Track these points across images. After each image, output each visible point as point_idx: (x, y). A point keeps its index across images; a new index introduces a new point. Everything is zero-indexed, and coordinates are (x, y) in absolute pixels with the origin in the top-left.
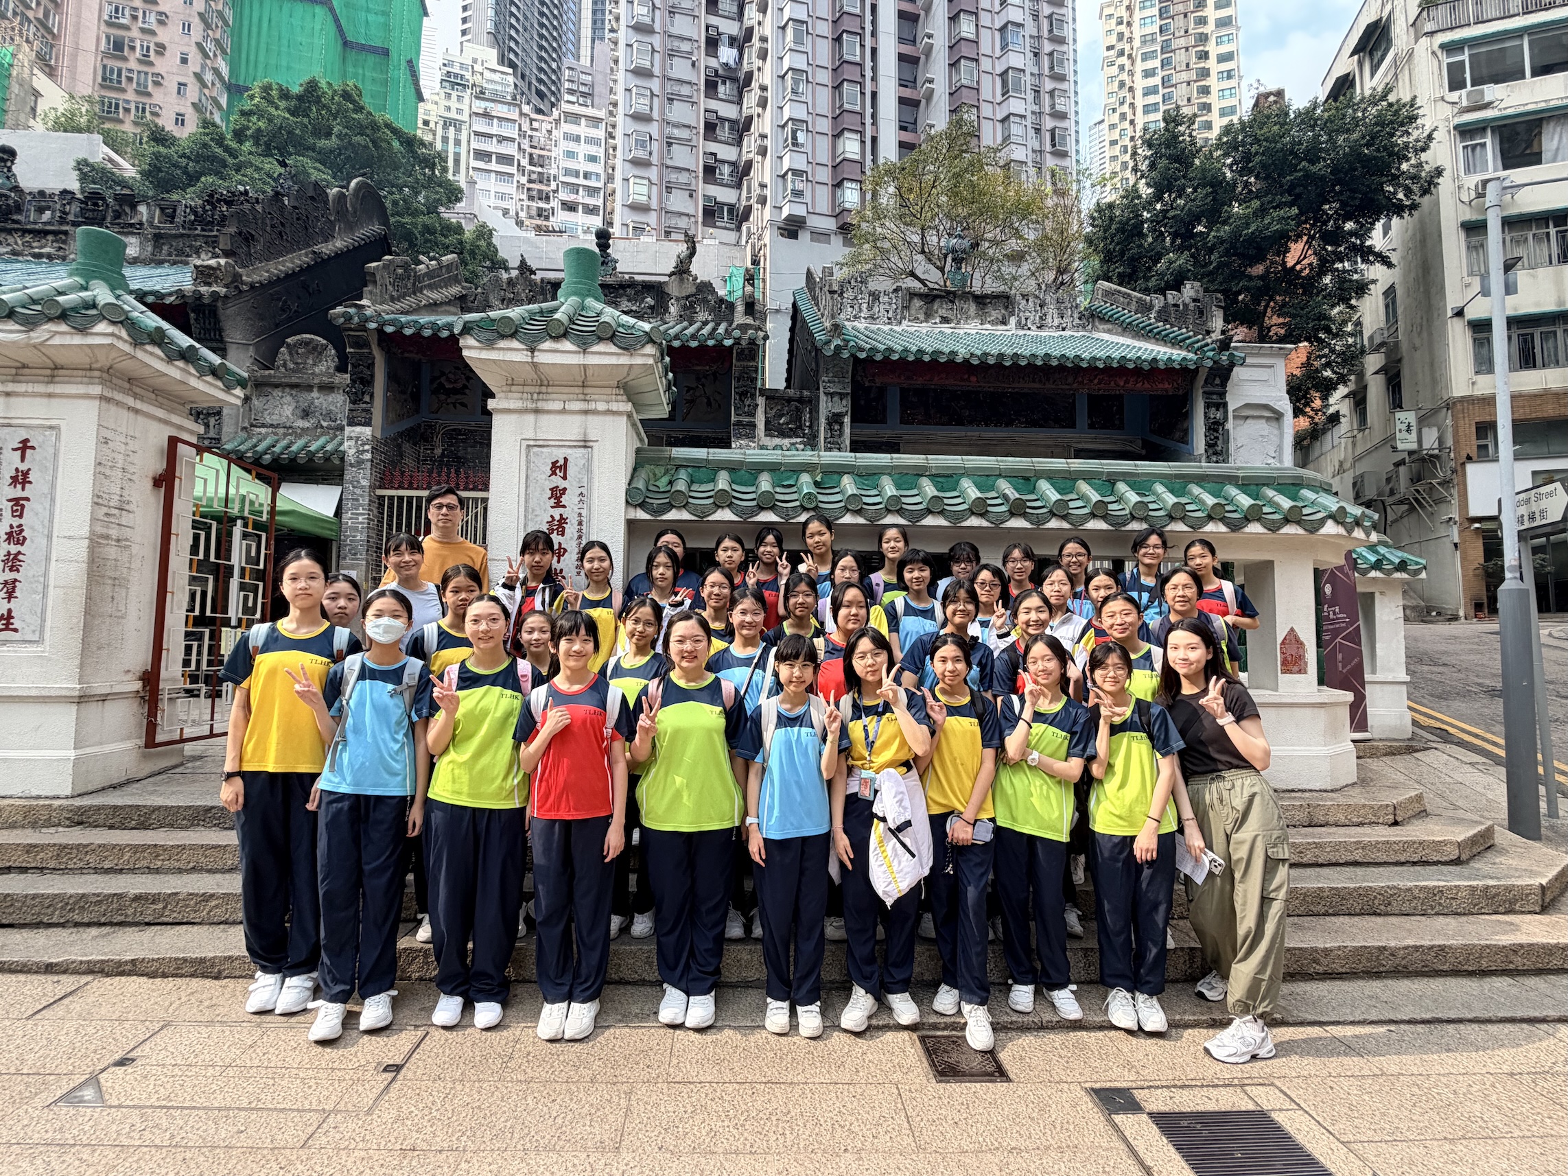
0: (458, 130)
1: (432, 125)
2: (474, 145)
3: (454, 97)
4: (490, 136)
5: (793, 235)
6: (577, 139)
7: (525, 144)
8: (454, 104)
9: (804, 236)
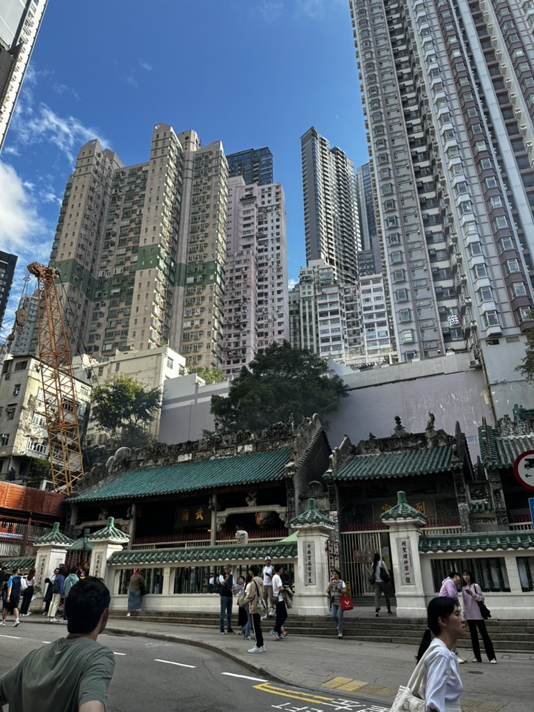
0: (310, 302)
1: (297, 302)
2: (319, 310)
3: (306, 287)
4: (326, 304)
5: (496, 342)
6: (369, 291)
7: (343, 302)
8: (307, 290)
9: (502, 341)
